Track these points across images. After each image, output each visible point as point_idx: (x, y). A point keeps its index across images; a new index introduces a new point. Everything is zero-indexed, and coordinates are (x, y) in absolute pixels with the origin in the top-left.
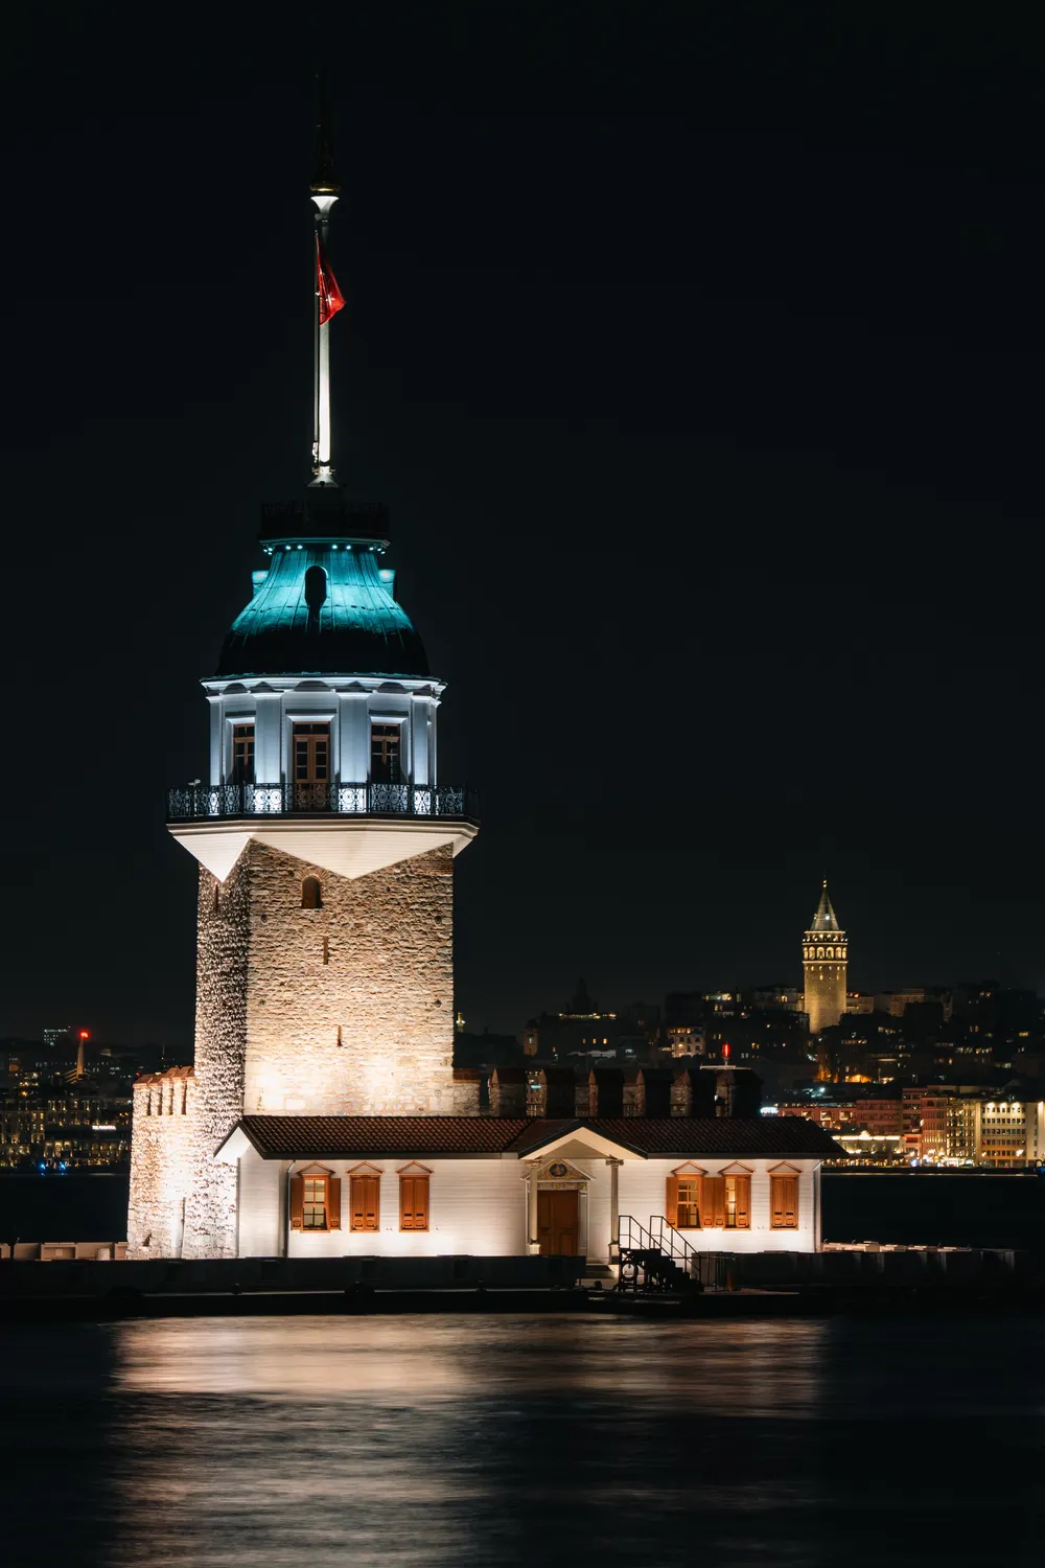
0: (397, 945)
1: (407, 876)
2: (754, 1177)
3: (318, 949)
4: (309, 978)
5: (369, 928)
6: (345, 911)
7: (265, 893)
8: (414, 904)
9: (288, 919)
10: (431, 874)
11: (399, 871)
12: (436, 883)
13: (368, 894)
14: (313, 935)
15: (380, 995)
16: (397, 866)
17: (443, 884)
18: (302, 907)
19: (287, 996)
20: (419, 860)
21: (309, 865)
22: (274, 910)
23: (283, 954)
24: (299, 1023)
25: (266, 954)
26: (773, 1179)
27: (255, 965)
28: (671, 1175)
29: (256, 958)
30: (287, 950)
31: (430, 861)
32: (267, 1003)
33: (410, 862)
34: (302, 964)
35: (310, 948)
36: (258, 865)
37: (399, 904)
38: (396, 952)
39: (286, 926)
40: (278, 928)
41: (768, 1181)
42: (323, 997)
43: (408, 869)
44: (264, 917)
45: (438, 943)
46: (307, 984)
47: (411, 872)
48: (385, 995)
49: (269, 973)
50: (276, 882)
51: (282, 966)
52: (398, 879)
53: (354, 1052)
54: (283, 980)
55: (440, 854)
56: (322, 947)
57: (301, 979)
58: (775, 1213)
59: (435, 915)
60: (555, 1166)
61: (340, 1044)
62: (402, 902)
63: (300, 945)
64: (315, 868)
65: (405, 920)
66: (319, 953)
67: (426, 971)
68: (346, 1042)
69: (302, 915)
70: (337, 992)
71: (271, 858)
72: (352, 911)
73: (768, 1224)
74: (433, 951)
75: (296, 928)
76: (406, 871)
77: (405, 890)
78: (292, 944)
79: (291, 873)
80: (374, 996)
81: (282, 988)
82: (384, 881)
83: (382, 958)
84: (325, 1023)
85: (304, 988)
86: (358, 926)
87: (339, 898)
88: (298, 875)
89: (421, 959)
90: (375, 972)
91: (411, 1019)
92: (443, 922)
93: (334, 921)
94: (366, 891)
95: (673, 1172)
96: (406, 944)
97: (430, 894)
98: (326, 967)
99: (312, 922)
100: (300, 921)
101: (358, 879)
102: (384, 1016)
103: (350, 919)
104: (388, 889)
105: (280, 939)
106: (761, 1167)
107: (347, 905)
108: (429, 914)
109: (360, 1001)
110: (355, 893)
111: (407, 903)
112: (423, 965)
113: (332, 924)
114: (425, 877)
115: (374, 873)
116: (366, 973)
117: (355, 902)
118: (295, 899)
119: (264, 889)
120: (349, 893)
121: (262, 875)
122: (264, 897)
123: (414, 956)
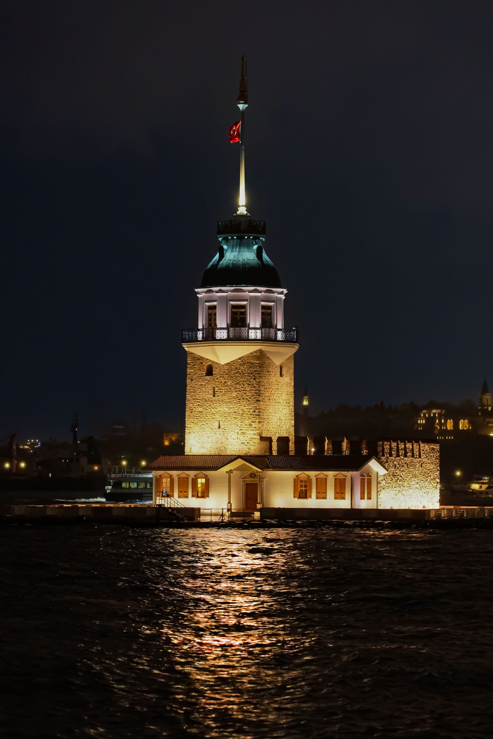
0: (239, 389)
1: (243, 363)
2: (328, 478)
3: (211, 392)
4: (208, 403)
5: (229, 383)
6: (221, 377)
7: (192, 371)
8: (246, 373)
9: (201, 380)
10: (252, 362)
11: (240, 361)
12: (254, 365)
13: (229, 370)
14: (209, 386)
15: (233, 409)
16: (240, 359)
17: (257, 366)
18: (206, 376)
19: (200, 409)
20: (248, 356)
21: (208, 359)
22: (196, 377)
23: (198, 393)
24: (204, 419)
25: (193, 393)
26: (335, 479)
27: (189, 398)
28: (296, 478)
29: (189, 395)
30: (200, 392)
31: (252, 357)
32: (193, 412)
33: (244, 357)
34: (206, 397)
35: (208, 391)
36: (190, 360)
37: (240, 374)
38: (239, 392)
39: (200, 383)
40: (197, 384)
41: (333, 480)
42: (213, 410)
43: (244, 360)
44: (192, 380)
45: (254, 388)
46: (207, 405)
47: (245, 361)
48: (235, 409)
49: (194, 401)
50: (196, 366)
51: (198, 398)
52: (240, 364)
53: (224, 431)
54: (198, 403)
55: (255, 354)
56: (213, 391)
57: (205, 403)
58: (336, 493)
59: (253, 377)
60: (251, 474)
61: (219, 427)
62: (241, 373)
63: (205, 390)
64: (210, 361)
65: (243, 380)
66: (211, 393)
67: (250, 400)
68: (222, 426)
69: (205, 378)
70: (218, 408)
71: (195, 357)
72: (223, 377)
73: (333, 497)
74: (253, 391)
75: (203, 384)
76: (243, 360)
77: (242, 368)
78: (202, 390)
79: (202, 363)
80: (231, 409)
81: (198, 407)
82: (235, 365)
83: (234, 395)
84: (213, 419)
85: (206, 406)
86: (225, 382)
87: (219, 372)
88: (204, 364)
89: (248, 395)
90: (232, 400)
91: (244, 418)
92: (257, 380)
93: (217, 381)
94: (228, 369)
95: (297, 476)
96: (243, 389)
97: (251, 370)
98: (214, 398)
99: (209, 381)
100: (205, 381)
101: (226, 364)
102: (235, 417)
103: (223, 380)
104: (236, 368)
105: (198, 388)
106: (331, 474)
107: (222, 374)
108: (251, 377)
109: (226, 411)
110: (224, 370)
111: (243, 374)
112: (249, 397)
113: (216, 382)
114: (250, 363)
115: (231, 362)
116: (228, 400)
117: (224, 373)
118: (203, 373)
119: (192, 369)
120: (222, 370)
121: (191, 364)
122: (192, 372)
123: (245, 394)
